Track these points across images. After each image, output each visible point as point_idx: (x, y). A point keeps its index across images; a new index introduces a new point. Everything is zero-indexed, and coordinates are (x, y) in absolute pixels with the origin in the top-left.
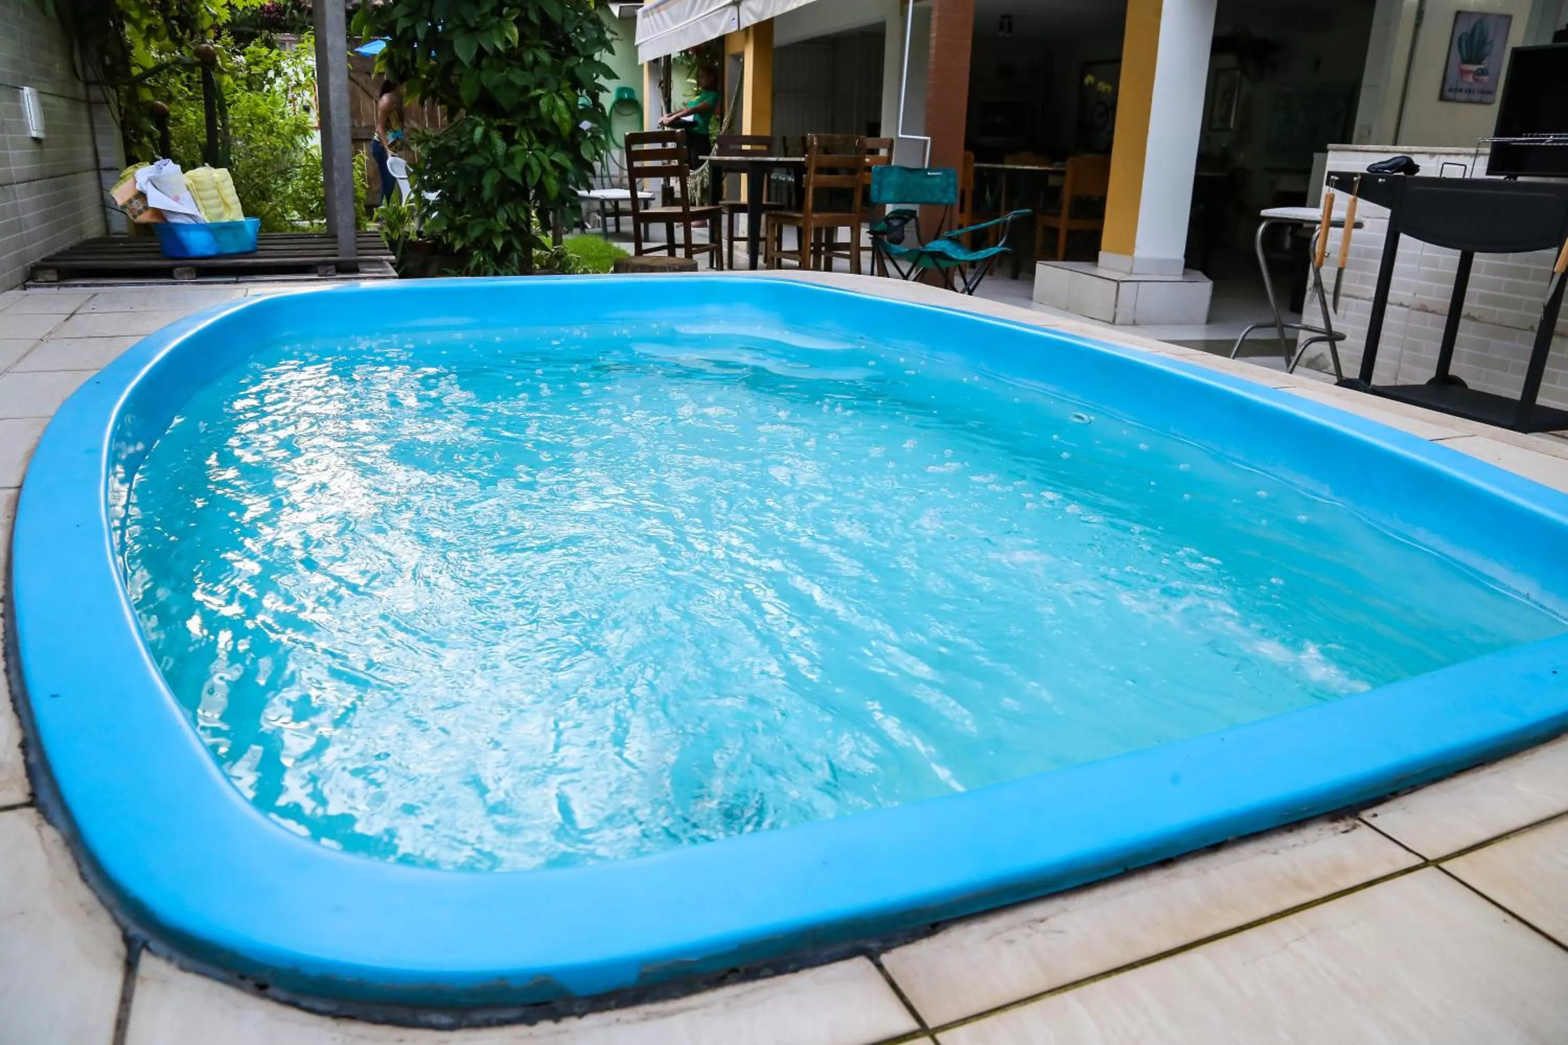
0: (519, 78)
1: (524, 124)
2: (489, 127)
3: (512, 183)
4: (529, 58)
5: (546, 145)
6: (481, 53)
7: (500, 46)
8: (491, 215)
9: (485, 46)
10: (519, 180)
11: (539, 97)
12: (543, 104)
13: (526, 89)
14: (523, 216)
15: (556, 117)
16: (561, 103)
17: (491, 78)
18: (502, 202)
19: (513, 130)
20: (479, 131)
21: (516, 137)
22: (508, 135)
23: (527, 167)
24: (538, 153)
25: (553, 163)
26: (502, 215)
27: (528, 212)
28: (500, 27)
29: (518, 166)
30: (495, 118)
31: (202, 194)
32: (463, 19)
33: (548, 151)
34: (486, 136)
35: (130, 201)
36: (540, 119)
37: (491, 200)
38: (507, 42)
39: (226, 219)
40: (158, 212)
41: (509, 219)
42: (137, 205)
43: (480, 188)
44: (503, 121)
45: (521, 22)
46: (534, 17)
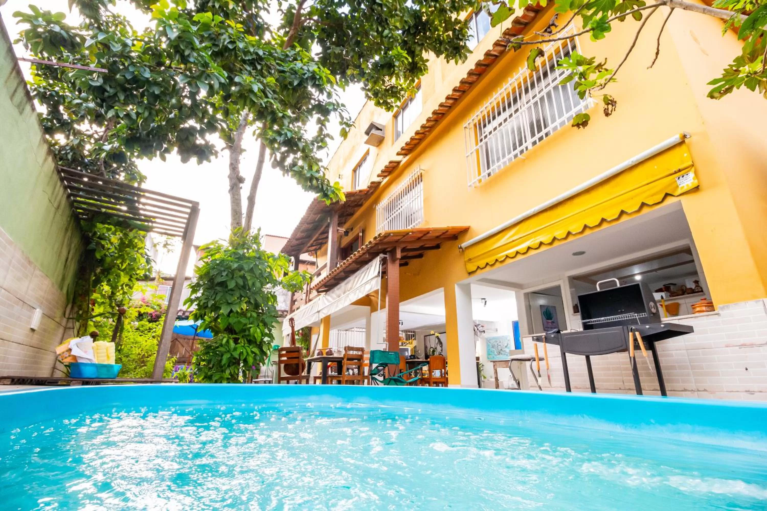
0: (243, 320)
1: (243, 337)
2: (229, 338)
3: (235, 358)
4: (249, 315)
5: (250, 345)
6: (231, 311)
7: (239, 310)
8: (223, 371)
9: (233, 309)
10: (237, 357)
11: (251, 327)
12: (252, 330)
13: (245, 325)
14: (237, 372)
15: (256, 335)
16: (258, 330)
17: (232, 320)
18: (229, 366)
19: (238, 339)
20: (225, 340)
21: (239, 341)
22: (236, 341)
23: (241, 353)
24: (247, 348)
25: (253, 352)
26: (228, 372)
27: (238, 370)
28: (240, 303)
29: (238, 352)
30: (232, 334)
31: (98, 351)
32: (227, 300)
33: (251, 347)
34: (228, 342)
35: (63, 353)
36: (249, 335)
37: (225, 365)
38: (242, 309)
39: (106, 363)
40: (75, 357)
41: (231, 373)
42: (67, 354)
43: (221, 360)
44: (235, 336)
45: (248, 303)
46: (252, 301)
